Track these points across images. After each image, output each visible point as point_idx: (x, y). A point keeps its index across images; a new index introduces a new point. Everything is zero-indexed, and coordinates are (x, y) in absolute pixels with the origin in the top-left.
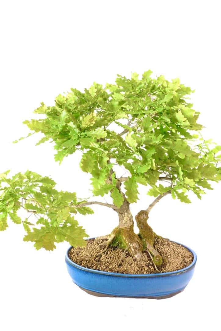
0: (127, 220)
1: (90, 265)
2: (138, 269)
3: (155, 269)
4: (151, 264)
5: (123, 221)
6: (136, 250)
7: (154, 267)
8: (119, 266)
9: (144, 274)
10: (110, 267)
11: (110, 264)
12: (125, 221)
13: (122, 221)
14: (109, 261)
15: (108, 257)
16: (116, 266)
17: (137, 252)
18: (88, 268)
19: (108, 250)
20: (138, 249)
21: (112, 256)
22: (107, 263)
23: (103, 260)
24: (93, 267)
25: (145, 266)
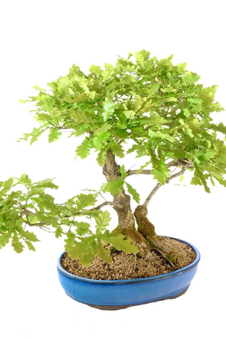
0: (129, 219)
1: (103, 276)
2: (156, 270)
3: (172, 266)
4: (165, 262)
5: (126, 220)
6: (146, 250)
7: (170, 264)
8: (136, 271)
9: (164, 274)
10: (127, 273)
11: (124, 271)
12: (128, 220)
13: (124, 220)
14: (121, 267)
15: (117, 264)
16: (132, 271)
17: (147, 251)
18: (102, 279)
19: (113, 256)
20: (147, 248)
21: (122, 261)
22: (121, 270)
23: (113, 268)
24: (107, 277)
25: (161, 266)
